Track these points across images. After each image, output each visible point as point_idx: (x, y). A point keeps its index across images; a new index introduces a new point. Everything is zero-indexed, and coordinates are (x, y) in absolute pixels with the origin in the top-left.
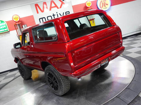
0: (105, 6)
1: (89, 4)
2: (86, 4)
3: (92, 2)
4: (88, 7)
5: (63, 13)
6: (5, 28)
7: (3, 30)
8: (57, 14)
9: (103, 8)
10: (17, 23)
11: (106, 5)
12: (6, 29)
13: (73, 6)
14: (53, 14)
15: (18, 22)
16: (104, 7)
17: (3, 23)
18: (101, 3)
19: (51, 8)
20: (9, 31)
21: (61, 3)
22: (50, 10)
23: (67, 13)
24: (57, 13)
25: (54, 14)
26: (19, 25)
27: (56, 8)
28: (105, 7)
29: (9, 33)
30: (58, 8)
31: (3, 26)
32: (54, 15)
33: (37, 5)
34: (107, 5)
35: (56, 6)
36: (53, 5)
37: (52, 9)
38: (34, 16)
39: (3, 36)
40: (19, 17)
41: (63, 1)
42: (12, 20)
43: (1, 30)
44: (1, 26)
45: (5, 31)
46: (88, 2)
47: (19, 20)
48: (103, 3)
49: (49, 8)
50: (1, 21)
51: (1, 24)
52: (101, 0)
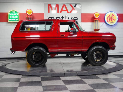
0: (112, 21)
1: (97, 15)
2: (95, 15)
3: (100, 14)
4: (96, 18)
5: (72, 18)
6: (16, 18)
7: (15, 20)
9: (110, 22)
10: (29, 17)
11: (113, 20)
12: (17, 20)
13: (82, 14)
15: (30, 16)
16: (111, 21)
18: (109, 17)
19: (62, 10)
21: (72, 8)
22: (61, 12)
23: (75, 19)
24: (66, 16)
27: (66, 12)
30: (68, 12)
31: (15, 16)
33: (50, 5)
34: (114, 20)
35: (67, 10)
36: (64, 9)
37: (62, 12)
38: (44, 14)
39: (13, 24)
40: (32, 12)
41: (74, 8)
42: (25, 13)
43: (13, 20)
44: (13, 16)
45: (16, 21)
46: (97, 14)
47: (31, 14)
48: (111, 17)
49: (60, 11)
50: (15, 11)
51: (14, 14)
52: (110, 15)
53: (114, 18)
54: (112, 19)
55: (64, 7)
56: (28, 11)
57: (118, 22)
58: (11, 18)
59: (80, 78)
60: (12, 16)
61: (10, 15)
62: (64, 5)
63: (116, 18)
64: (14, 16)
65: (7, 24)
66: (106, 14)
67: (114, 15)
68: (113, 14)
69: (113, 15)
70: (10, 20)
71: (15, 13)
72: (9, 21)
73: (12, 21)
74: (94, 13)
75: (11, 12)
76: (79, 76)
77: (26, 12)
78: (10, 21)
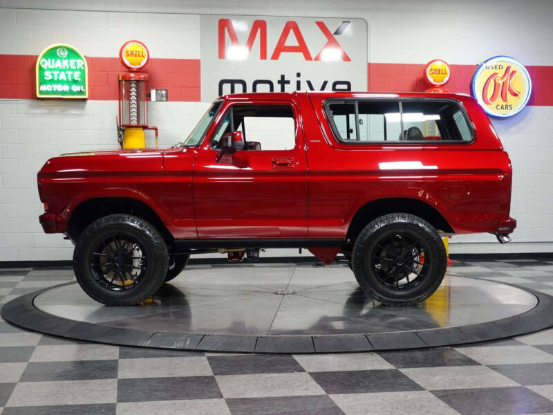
0: (504, 99)
1: (439, 72)
2: (428, 69)
3: (453, 68)
5: (325, 83)
6: (75, 82)
8: (298, 83)
9: (495, 103)
10: (132, 75)
11: (509, 95)
12: (76, 88)
13: (370, 65)
14: (283, 77)
15: (139, 71)
16: (499, 101)
17: (72, 61)
19: (281, 48)
20: (86, 97)
21: (325, 40)
22: (276, 56)
23: (338, 87)
24: (299, 75)
25: (286, 79)
26: (138, 82)
27: (300, 55)
28: (504, 104)
29: (83, 108)
30: (308, 57)
31: (69, 73)
32: (283, 82)
34: (515, 95)
35: (302, 48)
36: (292, 40)
37: (283, 54)
39: (57, 110)
40: (145, 53)
41: (336, 37)
42: (115, 59)
43: (59, 87)
44: (60, 70)
45: (71, 92)
46: (438, 65)
47: (143, 63)
48: (501, 82)
49: (270, 51)
50: (69, 49)
51: (65, 62)
52: (494, 71)
53: (516, 88)
54: (504, 91)
55: (292, 33)
56: (129, 48)
57: (531, 102)
58: (52, 81)
59: (387, 359)
60: (56, 73)
61: (44, 66)
62: (291, 26)
63: (523, 84)
64: (65, 70)
65: (32, 107)
66: (478, 67)
67: (514, 72)
68: (508, 68)
69: (511, 71)
70: (44, 88)
71: (69, 57)
72: (41, 92)
73: (57, 92)
74: (426, 63)
75: (52, 53)
76: (378, 352)
77: (117, 56)
78: (47, 93)
